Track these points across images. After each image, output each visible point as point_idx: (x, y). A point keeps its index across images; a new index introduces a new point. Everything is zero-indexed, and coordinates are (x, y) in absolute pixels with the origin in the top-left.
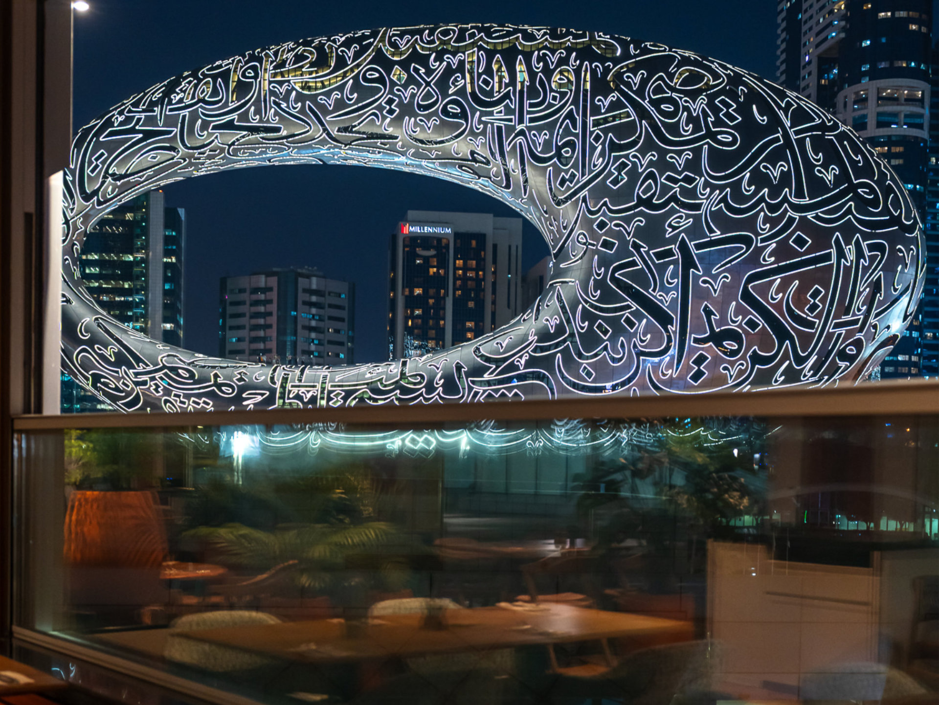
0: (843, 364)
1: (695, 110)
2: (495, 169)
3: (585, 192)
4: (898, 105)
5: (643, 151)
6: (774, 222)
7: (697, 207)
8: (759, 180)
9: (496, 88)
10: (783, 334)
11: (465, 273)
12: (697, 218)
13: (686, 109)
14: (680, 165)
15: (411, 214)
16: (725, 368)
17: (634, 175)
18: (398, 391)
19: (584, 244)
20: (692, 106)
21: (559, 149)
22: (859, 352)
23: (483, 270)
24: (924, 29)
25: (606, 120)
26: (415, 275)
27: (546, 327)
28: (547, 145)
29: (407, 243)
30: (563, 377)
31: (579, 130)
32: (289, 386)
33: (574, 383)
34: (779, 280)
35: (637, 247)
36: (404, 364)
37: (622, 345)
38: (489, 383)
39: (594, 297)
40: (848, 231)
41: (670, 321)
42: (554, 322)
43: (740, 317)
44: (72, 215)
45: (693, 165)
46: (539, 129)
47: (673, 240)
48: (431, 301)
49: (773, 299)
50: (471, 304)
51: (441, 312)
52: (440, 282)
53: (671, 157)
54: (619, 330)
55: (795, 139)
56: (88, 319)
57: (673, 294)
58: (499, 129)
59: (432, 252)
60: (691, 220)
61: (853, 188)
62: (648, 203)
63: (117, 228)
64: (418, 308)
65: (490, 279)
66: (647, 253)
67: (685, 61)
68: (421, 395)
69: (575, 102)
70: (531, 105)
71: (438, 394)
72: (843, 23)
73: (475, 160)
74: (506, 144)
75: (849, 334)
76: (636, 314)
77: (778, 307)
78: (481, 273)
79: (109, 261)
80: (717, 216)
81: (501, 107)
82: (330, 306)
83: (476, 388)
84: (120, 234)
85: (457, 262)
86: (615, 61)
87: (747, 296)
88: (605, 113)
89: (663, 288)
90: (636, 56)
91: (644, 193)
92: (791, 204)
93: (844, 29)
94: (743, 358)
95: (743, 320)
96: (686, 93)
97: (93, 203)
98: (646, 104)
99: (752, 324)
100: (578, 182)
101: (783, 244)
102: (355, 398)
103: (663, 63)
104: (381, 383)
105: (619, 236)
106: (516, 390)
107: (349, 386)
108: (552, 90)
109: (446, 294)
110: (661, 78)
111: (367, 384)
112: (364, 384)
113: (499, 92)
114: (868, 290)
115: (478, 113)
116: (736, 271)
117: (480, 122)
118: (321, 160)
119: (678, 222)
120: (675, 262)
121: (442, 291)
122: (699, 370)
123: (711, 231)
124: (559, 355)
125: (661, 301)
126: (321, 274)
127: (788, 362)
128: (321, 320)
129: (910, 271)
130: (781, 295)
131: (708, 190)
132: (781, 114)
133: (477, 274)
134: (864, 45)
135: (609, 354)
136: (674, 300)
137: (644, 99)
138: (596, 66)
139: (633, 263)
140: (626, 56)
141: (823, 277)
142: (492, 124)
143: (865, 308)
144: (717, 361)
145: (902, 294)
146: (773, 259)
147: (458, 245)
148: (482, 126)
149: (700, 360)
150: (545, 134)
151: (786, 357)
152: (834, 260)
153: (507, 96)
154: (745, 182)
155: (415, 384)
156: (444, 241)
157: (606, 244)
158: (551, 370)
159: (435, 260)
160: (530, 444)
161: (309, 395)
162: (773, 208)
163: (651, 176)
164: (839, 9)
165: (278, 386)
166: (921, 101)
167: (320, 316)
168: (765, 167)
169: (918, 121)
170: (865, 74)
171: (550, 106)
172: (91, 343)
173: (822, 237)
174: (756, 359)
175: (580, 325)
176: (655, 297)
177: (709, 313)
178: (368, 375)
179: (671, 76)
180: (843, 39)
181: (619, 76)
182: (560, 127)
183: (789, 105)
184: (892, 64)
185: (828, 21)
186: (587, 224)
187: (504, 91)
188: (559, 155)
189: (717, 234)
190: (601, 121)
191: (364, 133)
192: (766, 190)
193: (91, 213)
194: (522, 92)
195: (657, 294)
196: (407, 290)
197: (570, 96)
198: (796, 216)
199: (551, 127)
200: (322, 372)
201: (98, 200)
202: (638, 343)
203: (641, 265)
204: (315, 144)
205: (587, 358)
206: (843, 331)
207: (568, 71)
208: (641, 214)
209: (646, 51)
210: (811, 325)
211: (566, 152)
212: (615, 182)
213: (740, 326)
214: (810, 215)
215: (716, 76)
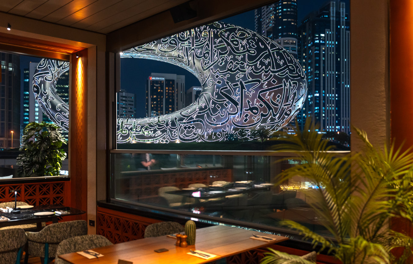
0: (286, 117)
1: (243, 43)
2: (185, 60)
3: (212, 67)
4: (289, 45)
5: (229, 55)
6: (266, 76)
7: (245, 71)
8: (262, 64)
9: (185, 36)
10: (270, 108)
11: (168, 91)
12: (245, 75)
13: (241, 43)
14: (240, 59)
15: (152, 74)
16: (254, 118)
17: (226, 62)
18: (157, 126)
19: (212, 82)
20: (242, 42)
21: (204, 54)
22: (291, 113)
23: (174, 90)
24: (295, 24)
25: (218, 46)
26: (154, 92)
27: (201, 106)
28: (201, 53)
29: (152, 82)
30: (207, 121)
31: (210, 49)
32: (124, 125)
33: (210, 123)
34: (268, 92)
35: (228, 83)
36: (159, 117)
37: (224, 112)
38: (185, 123)
39: (215, 97)
40: (287, 79)
41: (238, 104)
42: (204, 105)
43: (258, 103)
44: (54, 72)
45: (243, 59)
46: (198, 48)
47: (238, 81)
48: (159, 99)
49: (267, 98)
50: (171, 100)
51: (162, 103)
52: (161, 94)
53: (237, 57)
54: (223, 107)
55: (272, 53)
56: (59, 104)
57: (238, 97)
58: (187, 48)
59: (159, 85)
60: (243, 75)
61: (288, 66)
62: (231, 70)
63: (63, 77)
64: (155, 101)
65: (176, 93)
66: (230, 84)
67: (240, 30)
68: (164, 127)
69: (209, 41)
70: (196, 41)
71: (170, 126)
72: (273, 22)
73: (179, 57)
74: (188, 53)
75: (288, 108)
76: (228, 102)
77: (268, 100)
78: (173, 91)
79: (60, 87)
80: (251, 74)
81: (187, 42)
82: (129, 101)
83: (181, 125)
84: (63, 79)
85: (166, 88)
86: (220, 29)
87: (259, 97)
88: (218, 44)
89: (235, 95)
90: (226, 28)
91: (229, 67)
92: (271, 71)
93: (274, 24)
94: (259, 115)
95: (258, 104)
96: (241, 39)
97: (61, 69)
98: (229, 41)
99: (261, 105)
100: (210, 64)
101: (269, 82)
102: (144, 128)
103: (233, 30)
104: (152, 123)
105: (222, 80)
106: (193, 125)
107: (142, 124)
108: (202, 37)
109: (163, 97)
110: (233, 34)
111: (148, 124)
112: (147, 124)
113: (186, 37)
114: (293, 95)
115: (180, 43)
116: (256, 90)
117: (181, 46)
118: (131, 57)
119: (239, 76)
120: (239, 87)
121: (162, 96)
122: (246, 119)
123: (249, 78)
124: (206, 114)
125: (235, 99)
126: (126, 91)
127: (271, 116)
128: (126, 105)
129: (304, 90)
130: (269, 97)
131: (248, 66)
132: (268, 45)
133: (172, 92)
134: (279, 28)
135: (220, 114)
136: (239, 98)
137: (229, 40)
138: (215, 30)
139: (227, 88)
140: (223, 28)
141: (280, 92)
142: (184, 47)
143: (292, 100)
144: (251, 116)
145: (302, 96)
146: (267, 86)
147: (166, 83)
148: (181, 47)
149: (247, 116)
150: (200, 50)
151: (271, 115)
152: (283, 87)
153: (189, 38)
154: (258, 64)
155: (162, 124)
156: (162, 82)
157: (219, 82)
158: (203, 119)
159: (160, 87)
160: (197, 141)
161: (130, 127)
162: (266, 72)
163: (231, 62)
164: (272, 18)
165: (120, 124)
166: (295, 44)
167: (126, 104)
168: (264, 60)
169: (294, 49)
170: (280, 36)
171: (202, 41)
172: (61, 112)
173: (280, 80)
174: (262, 115)
175: (211, 106)
176: (233, 97)
177: (249, 102)
178: (148, 121)
179: (236, 34)
180: (274, 26)
181: (221, 33)
182: (205, 48)
183: (269, 43)
184: (287, 33)
185: (269, 21)
186: (213, 76)
187: (188, 37)
188: (204, 56)
189: (251, 79)
190: (216, 46)
191: (145, 49)
192: (264, 67)
193: (60, 72)
194: (193, 37)
195: (234, 96)
196: (152, 96)
197: (207, 39)
198: (273, 74)
199: (202, 48)
200: (134, 120)
201: (62, 68)
202: (229, 111)
203: (229, 88)
204: (130, 52)
205: (214, 115)
206: (286, 107)
207: (207, 32)
208: (229, 73)
209: (228, 26)
210: (277, 105)
211: (206, 55)
212: (221, 64)
213: (258, 106)
214: (277, 74)
215: (249, 34)
